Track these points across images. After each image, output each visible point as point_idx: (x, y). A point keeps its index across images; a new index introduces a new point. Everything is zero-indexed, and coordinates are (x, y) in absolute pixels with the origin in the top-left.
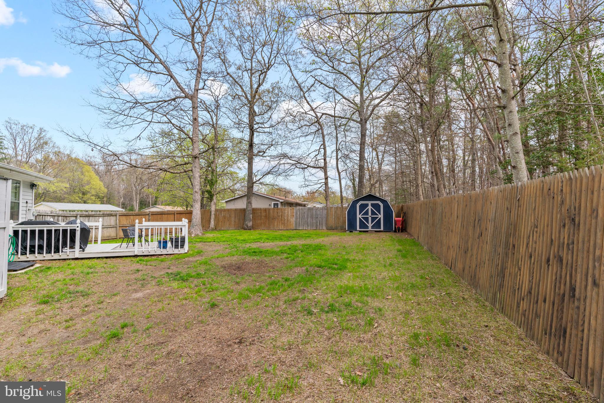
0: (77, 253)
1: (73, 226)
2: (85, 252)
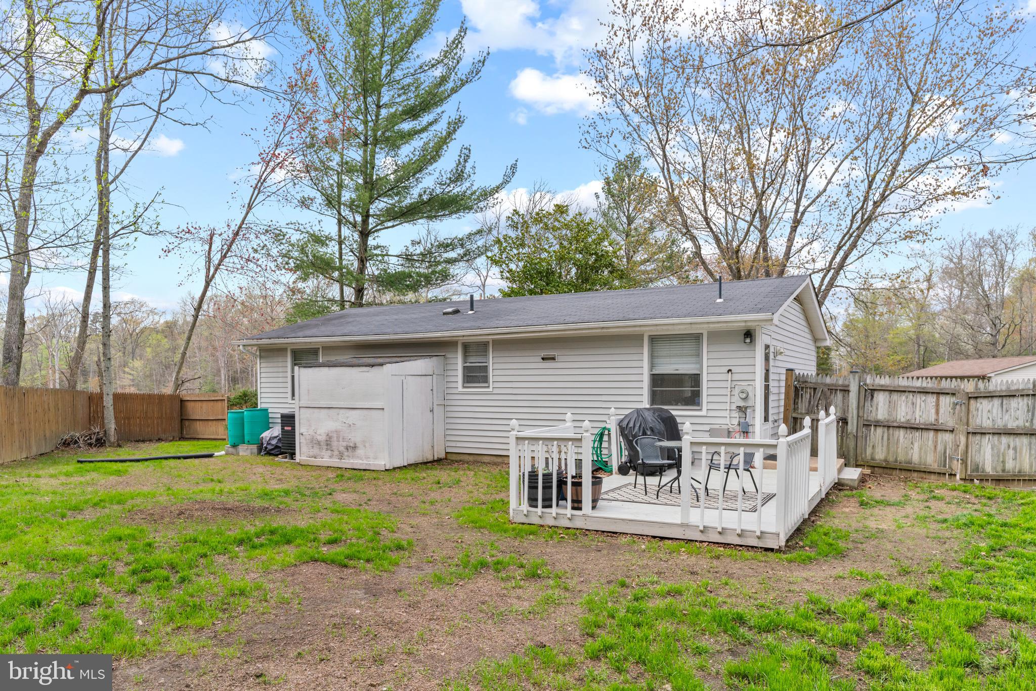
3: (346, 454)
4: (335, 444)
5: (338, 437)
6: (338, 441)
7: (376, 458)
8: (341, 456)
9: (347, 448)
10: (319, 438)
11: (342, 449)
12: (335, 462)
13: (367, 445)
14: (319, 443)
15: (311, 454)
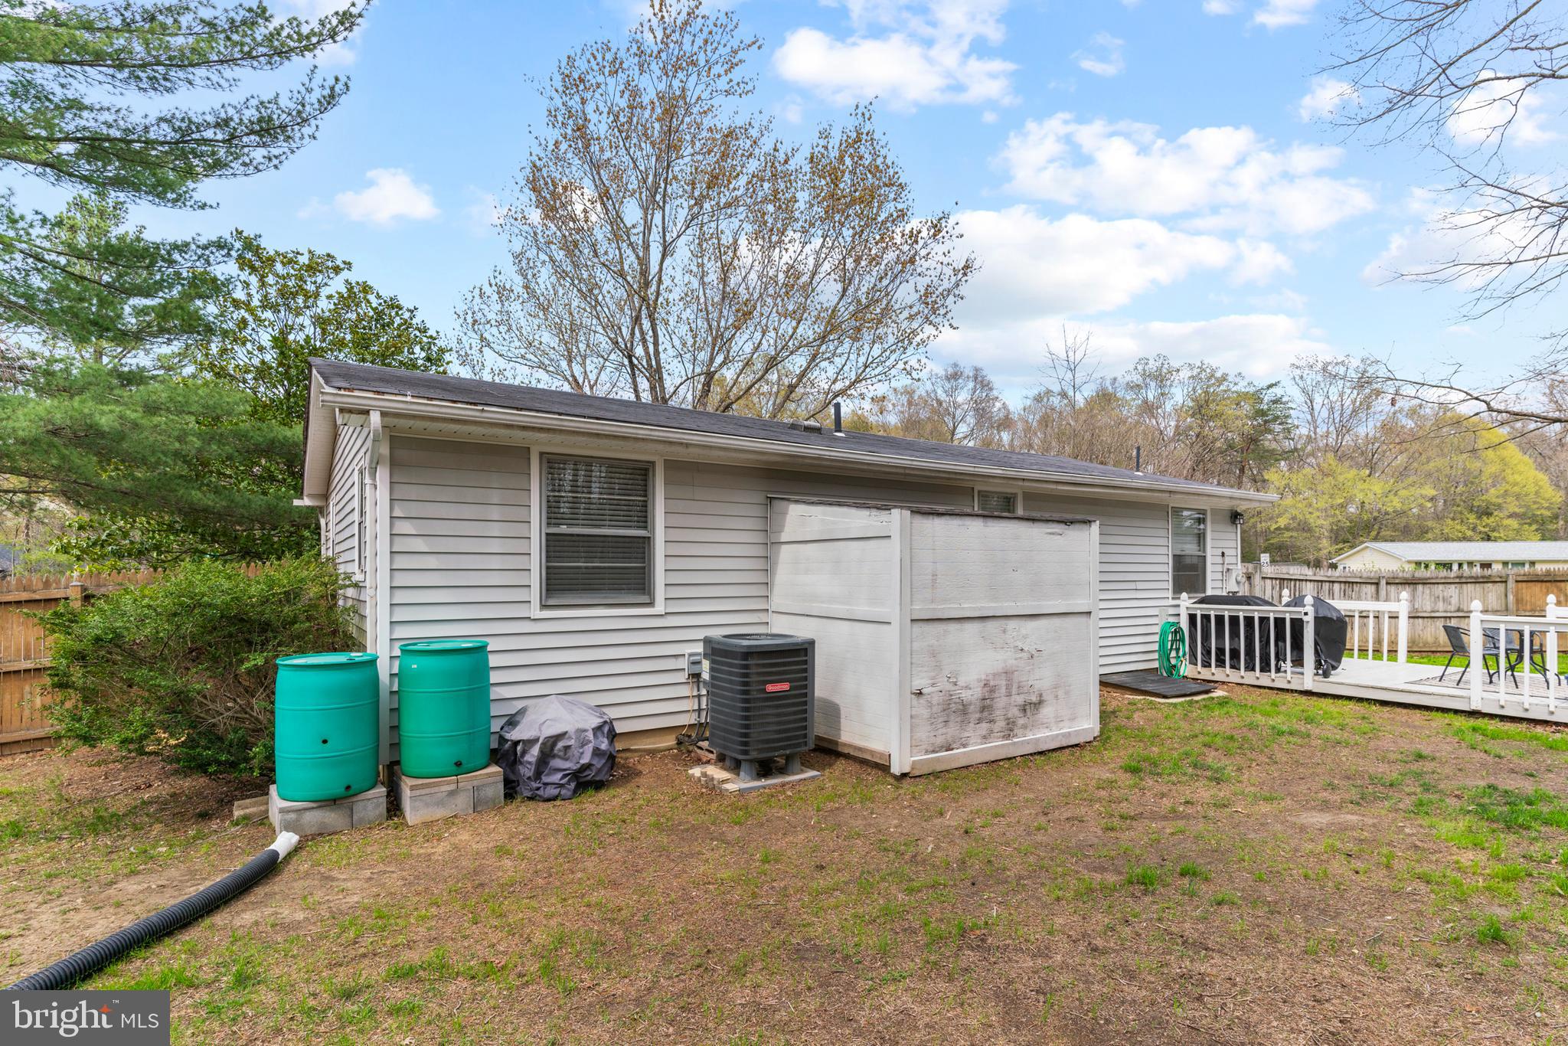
0: (1308, 679)
1: (1296, 612)
2: (1331, 679)
3: (1021, 722)
4: (1001, 702)
5: (1008, 687)
6: (1009, 695)
7: (1073, 719)
8: (1010, 730)
9: (1024, 709)
10: (966, 695)
11: (1014, 712)
12: (997, 747)
13: (1061, 693)
14: (964, 709)
15: (940, 740)
